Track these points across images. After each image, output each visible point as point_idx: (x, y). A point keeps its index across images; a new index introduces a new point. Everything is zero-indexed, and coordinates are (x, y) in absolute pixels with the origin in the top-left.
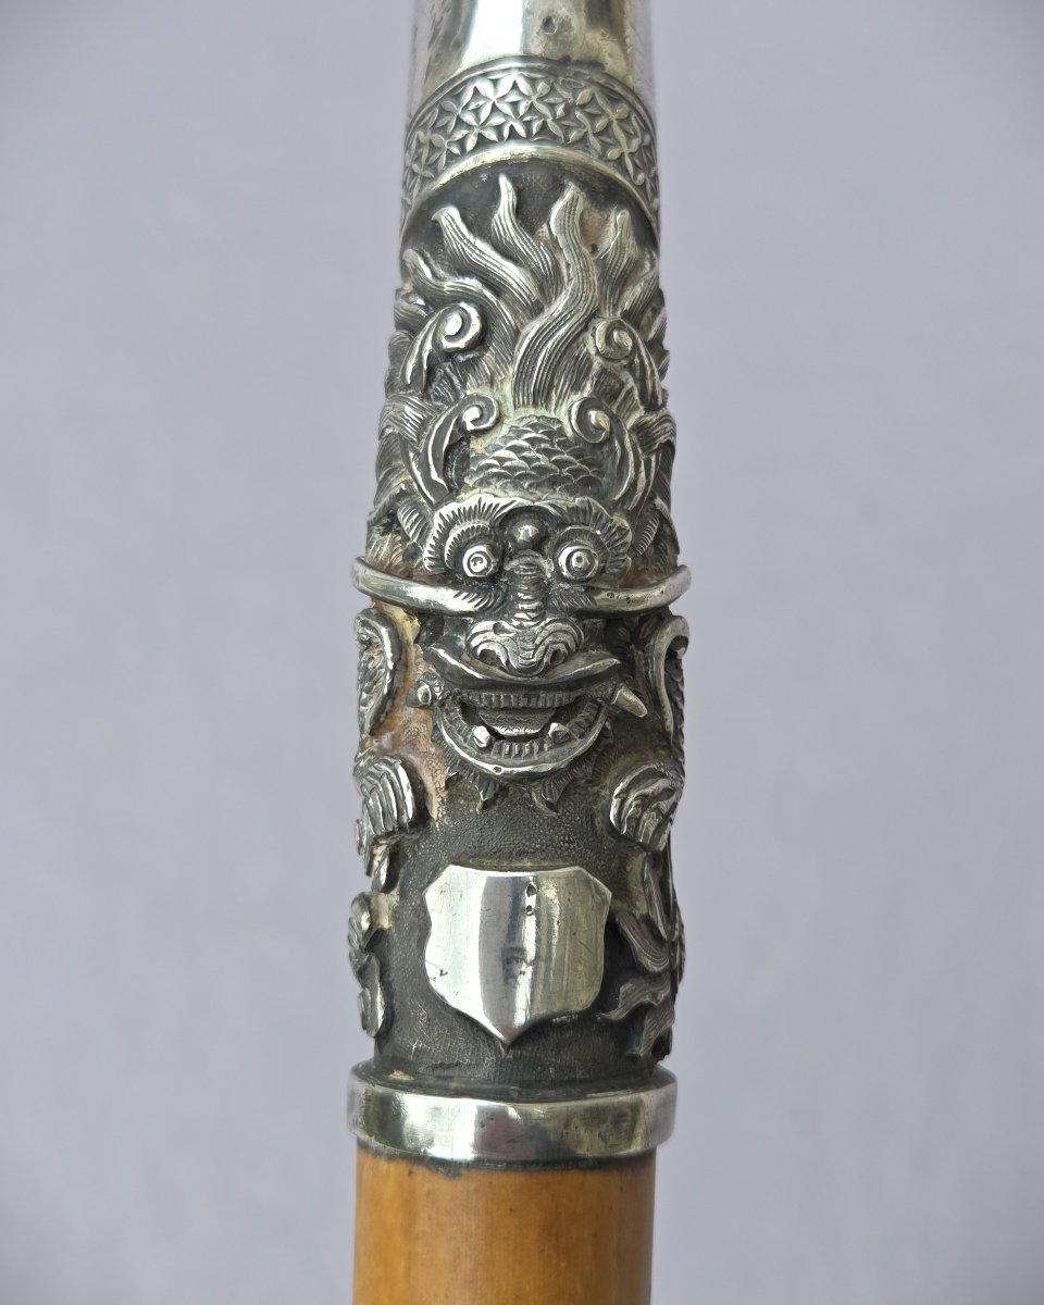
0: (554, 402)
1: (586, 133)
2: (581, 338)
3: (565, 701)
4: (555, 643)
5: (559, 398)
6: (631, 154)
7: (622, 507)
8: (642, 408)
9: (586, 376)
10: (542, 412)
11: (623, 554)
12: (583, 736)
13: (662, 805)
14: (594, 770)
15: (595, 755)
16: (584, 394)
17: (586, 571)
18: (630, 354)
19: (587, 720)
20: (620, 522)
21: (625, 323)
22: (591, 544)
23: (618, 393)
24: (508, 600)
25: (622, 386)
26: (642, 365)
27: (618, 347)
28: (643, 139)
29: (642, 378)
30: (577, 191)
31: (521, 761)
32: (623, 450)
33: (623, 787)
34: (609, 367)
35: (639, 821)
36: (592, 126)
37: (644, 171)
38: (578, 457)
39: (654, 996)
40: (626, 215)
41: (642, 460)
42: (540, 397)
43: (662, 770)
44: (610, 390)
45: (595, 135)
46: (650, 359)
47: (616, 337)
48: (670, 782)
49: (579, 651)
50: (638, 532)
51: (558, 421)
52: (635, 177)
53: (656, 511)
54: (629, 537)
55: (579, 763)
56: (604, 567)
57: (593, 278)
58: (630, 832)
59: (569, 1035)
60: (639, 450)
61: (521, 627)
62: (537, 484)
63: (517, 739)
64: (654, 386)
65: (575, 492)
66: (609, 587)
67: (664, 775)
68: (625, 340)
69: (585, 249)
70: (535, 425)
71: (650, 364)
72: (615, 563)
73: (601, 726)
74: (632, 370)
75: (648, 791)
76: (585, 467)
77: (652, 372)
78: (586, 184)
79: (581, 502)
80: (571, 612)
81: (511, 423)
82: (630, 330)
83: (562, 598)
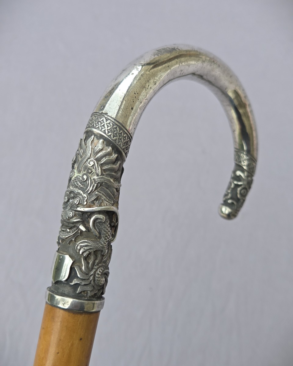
1: (99, 126)
2: (86, 162)
3: (72, 226)
4: (69, 215)
5: (82, 172)
6: (108, 130)
7: (87, 193)
8: (96, 175)
9: (86, 169)
11: (85, 201)
12: (73, 232)
13: (85, 248)
14: (75, 239)
15: (75, 237)
16: (85, 172)
17: (76, 203)
18: (93, 166)
19: (74, 230)
20: (85, 195)
21: (94, 160)
22: (79, 199)
23: (91, 173)
24: (67, 207)
25: (92, 171)
26: (96, 168)
27: (90, 164)
28: (113, 127)
29: (96, 170)
30: (93, 136)
31: (63, 235)
32: (89, 183)
33: (78, 243)
34: (90, 168)
35: (80, 250)
36: (101, 125)
37: (111, 132)
38: (81, 183)
39: (81, 283)
40: (101, 141)
41: (92, 185)
42: (79, 172)
43: (89, 242)
44: (89, 171)
45: (101, 126)
46: (99, 167)
47: (90, 163)
48: (91, 244)
49: (73, 217)
50: (90, 198)
51: (80, 176)
52: (108, 134)
53: (96, 194)
54: (86, 199)
55: (73, 237)
56: (81, 203)
57: (90, 152)
58: (78, 251)
59: (65, 285)
60: (94, 183)
61: (66, 211)
62: (74, 187)
63: (63, 231)
64: (98, 172)
65: (79, 190)
66: (82, 207)
67: (89, 243)
68: (92, 163)
69: (90, 147)
70: (77, 177)
71: (98, 168)
72: (83, 203)
73: (76, 231)
74: (94, 169)
75: (82, 245)
76: (81, 185)
77: (98, 169)
78: (96, 135)
79: (79, 191)
80: (73, 210)
81: (75, 176)
82: (94, 161)
83: (73, 207)
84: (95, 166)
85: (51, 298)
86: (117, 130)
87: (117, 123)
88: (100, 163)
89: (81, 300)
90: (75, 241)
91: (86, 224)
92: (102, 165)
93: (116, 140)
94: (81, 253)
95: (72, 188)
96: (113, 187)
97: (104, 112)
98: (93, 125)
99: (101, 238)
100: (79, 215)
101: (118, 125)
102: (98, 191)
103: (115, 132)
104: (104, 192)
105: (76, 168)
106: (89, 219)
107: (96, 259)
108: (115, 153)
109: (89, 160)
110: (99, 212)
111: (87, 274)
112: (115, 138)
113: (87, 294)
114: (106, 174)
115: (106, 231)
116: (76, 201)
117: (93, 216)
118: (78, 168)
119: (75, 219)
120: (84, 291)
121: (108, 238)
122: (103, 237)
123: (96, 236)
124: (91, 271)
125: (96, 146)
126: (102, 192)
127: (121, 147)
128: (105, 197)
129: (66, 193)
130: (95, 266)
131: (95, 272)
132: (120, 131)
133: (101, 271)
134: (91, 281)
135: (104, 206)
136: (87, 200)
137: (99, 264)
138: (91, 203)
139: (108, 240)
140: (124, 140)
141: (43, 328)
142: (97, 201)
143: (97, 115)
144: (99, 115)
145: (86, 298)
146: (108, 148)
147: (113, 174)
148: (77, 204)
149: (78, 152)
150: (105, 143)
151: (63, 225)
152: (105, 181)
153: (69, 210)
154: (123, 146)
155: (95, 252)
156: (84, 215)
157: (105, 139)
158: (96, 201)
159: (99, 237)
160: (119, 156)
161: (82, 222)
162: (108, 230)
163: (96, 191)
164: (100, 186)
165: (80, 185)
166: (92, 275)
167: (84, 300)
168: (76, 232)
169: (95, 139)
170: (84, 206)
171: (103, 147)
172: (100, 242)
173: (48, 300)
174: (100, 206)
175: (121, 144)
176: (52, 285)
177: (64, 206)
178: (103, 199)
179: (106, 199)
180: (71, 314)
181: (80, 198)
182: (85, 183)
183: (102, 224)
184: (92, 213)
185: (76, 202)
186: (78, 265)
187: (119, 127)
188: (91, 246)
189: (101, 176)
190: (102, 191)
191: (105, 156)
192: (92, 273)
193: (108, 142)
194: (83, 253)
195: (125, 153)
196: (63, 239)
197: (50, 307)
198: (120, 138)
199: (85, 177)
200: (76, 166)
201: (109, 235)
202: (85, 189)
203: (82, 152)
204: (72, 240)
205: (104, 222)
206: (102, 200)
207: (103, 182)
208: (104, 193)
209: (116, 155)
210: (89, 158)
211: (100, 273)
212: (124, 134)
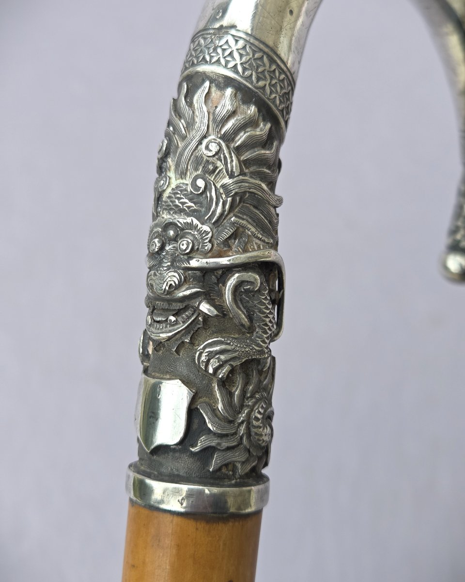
0: (188, 177)
1: (219, 58)
2: (199, 148)
3: (181, 307)
4: (170, 281)
5: (190, 175)
6: (241, 64)
7: (209, 222)
8: (228, 177)
9: (201, 164)
10: (181, 181)
11: (207, 243)
12: (184, 322)
13: (222, 357)
14: (191, 338)
15: (192, 332)
16: (199, 172)
17: (185, 250)
18: (217, 153)
19: (187, 316)
20: (206, 228)
21: (218, 140)
22: (192, 238)
23: (214, 171)
24: (161, 262)
25: (217, 168)
26: (225, 157)
27: (211, 151)
28: (254, 55)
29: (226, 164)
30: (207, 84)
31: (159, 331)
32: (211, 196)
33: (202, 347)
34: (211, 159)
35: (207, 363)
36: (223, 54)
37: (252, 70)
38: (191, 200)
39: (219, 444)
40: (229, 91)
41: (221, 200)
42: (183, 174)
43: (229, 342)
44: (209, 170)
45: (225, 58)
46: (233, 154)
47: (210, 147)
48: (233, 347)
49: (182, 285)
50: (219, 233)
51: (187, 184)
52: (243, 73)
53: (233, 223)
54: (210, 235)
55: (185, 335)
56: (198, 248)
57: (206, 121)
58: (203, 367)
59: (177, 455)
60: (224, 196)
61: (160, 274)
62: (175, 213)
63: (158, 322)
64: (232, 167)
65: (188, 215)
66: (202, 257)
67: (229, 344)
68: (214, 148)
69: (205, 109)
70: (178, 187)
71: (231, 157)
72: (203, 247)
73: (193, 318)
74: (221, 161)
75: (211, 349)
76: (192, 205)
77: (232, 161)
78: (215, 80)
79: (189, 220)
80: (179, 268)
81: (173, 186)
82: (220, 143)
83: (179, 261)
84: (224, 154)
85: (142, 490)
86: (263, 63)
87: (262, 46)
88: (232, 145)
89: (222, 486)
90: (192, 343)
91: (214, 299)
92: (239, 150)
93: (264, 88)
94: (211, 371)
95: (169, 216)
96: (269, 203)
97: (225, 22)
98: (204, 58)
99: (255, 330)
100: (195, 278)
101: (264, 53)
102: (236, 216)
103: (260, 70)
104: (251, 218)
105: (173, 168)
106: (221, 285)
107: (246, 384)
108: (264, 120)
109: (205, 142)
110: (244, 267)
111: (230, 422)
112: (261, 83)
113: (234, 469)
114: (251, 173)
115: (264, 313)
116: (184, 245)
117: (231, 277)
118: (177, 165)
119: (187, 289)
120: (226, 465)
121: (270, 329)
122: (258, 326)
123: (243, 325)
124: (240, 413)
125: (216, 107)
126: (245, 217)
127: (276, 106)
128: (253, 229)
129: (151, 231)
130: (247, 399)
131: (249, 414)
132: (270, 67)
133: (262, 411)
134: (241, 438)
135: (253, 251)
136: (213, 239)
137: (255, 394)
138: (222, 246)
139: (270, 332)
140: (281, 88)
141: (133, 566)
142: (235, 239)
143: (210, 34)
144: (214, 34)
145: (233, 482)
146: (248, 108)
147: (265, 172)
148: (188, 251)
149: (171, 129)
150: (239, 96)
151: (154, 309)
152: (250, 189)
153: (168, 269)
154: (281, 102)
155: (242, 365)
156: (207, 277)
157: (239, 88)
158: (233, 241)
159: (249, 328)
160: (273, 128)
161: (206, 295)
162: (267, 308)
163: (232, 214)
164: (240, 202)
165: (190, 204)
166: (242, 422)
167: (229, 486)
168: (193, 321)
169: (214, 89)
170: (205, 255)
171: (237, 108)
172: (251, 340)
173: (135, 495)
174: (245, 251)
175: (276, 97)
176: (140, 459)
177: (152, 263)
178: (250, 233)
179: (256, 233)
180: (201, 525)
181: (193, 235)
182: (201, 199)
183: (253, 296)
184: (228, 270)
185: (184, 247)
186: (205, 402)
187: (269, 56)
188: (234, 351)
189: (241, 177)
190: (244, 214)
191: (242, 127)
192: (242, 417)
193: (245, 94)
194: (216, 370)
195: (284, 120)
196: (161, 342)
197: (145, 512)
198: (274, 82)
199: (201, 183)
200: (171, 162)
201: (270, 321)
202: (203, 213)
203: (185, 126)
204: (183, 342)
205: (259, 291)
206: (249, 236)
207: (245, 192)
208: (250, 220)
209: (269, 125)
210: (205, 137)
211: (259, 416)
212: (280, 73)
